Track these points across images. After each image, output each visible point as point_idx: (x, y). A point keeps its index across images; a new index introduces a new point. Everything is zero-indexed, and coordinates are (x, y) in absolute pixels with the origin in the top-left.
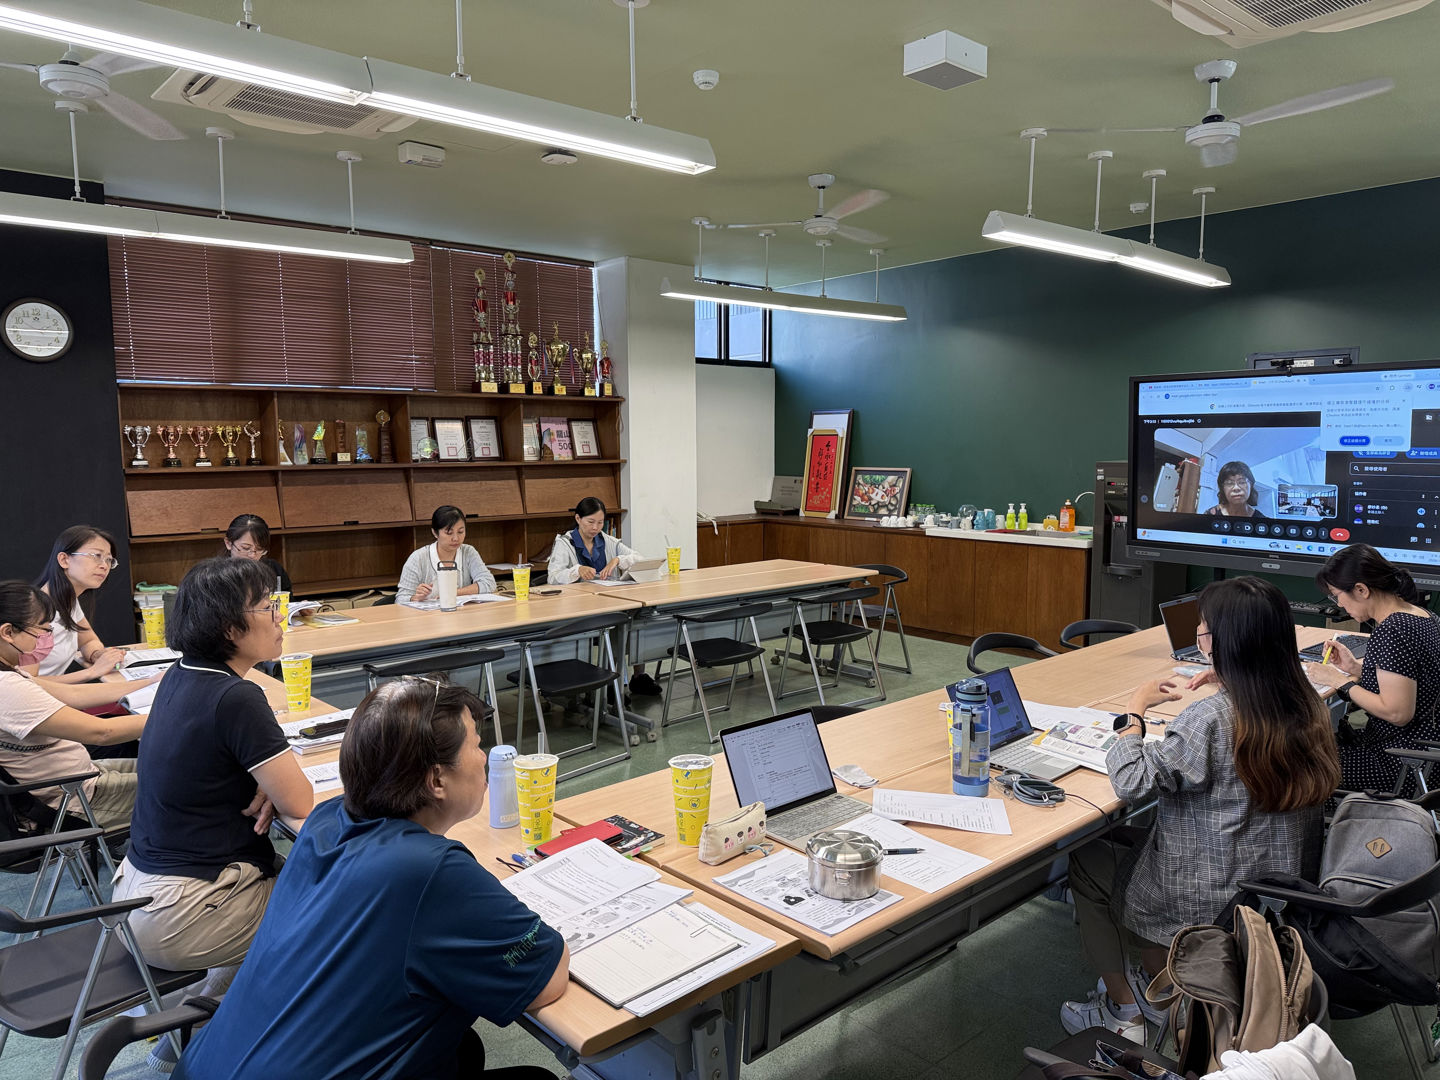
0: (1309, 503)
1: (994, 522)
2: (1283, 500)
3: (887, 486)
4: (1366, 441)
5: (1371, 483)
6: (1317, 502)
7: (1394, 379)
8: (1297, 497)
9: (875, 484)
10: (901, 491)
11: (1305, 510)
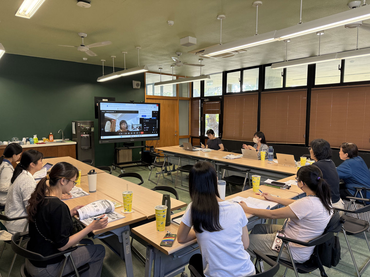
0: (137, 128)
2: (133, 127)
4: (145, 116)
5: (147, 123)
6: (138, 127)
7: (149, 106)
8: (135, 127)
11: (136, 129)
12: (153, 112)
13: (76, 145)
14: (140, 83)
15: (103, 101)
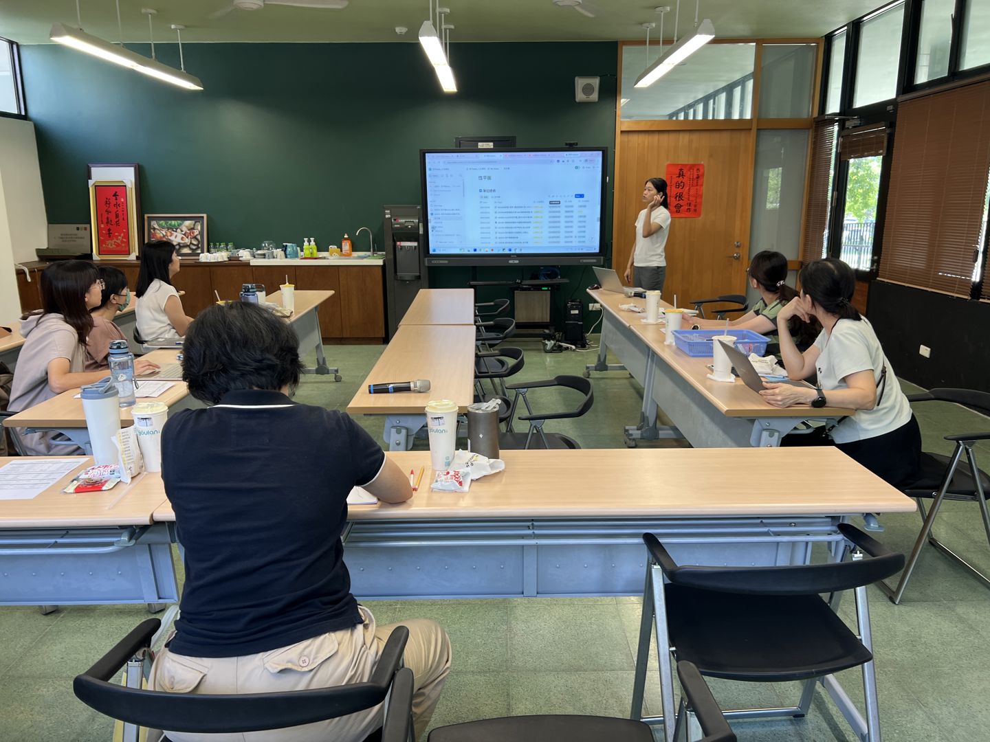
1: (297, 252)
9: (173, 229)
10: (201, 233)
13: (384, 267)
14: (595, 82)
15: (479, 147)
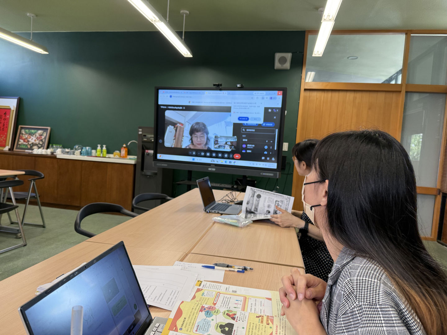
0: (226, 144)
1: (91, 153)
2: (216, 142)
3: (37, 135)
4: (247, 119)
5: (249, 135)
6: (229, 143)
7: (258, 94)
8: (222, 141)
9: (31, 134)
10: (45, 138)
12: (266, 109)
13: (135, 165)
